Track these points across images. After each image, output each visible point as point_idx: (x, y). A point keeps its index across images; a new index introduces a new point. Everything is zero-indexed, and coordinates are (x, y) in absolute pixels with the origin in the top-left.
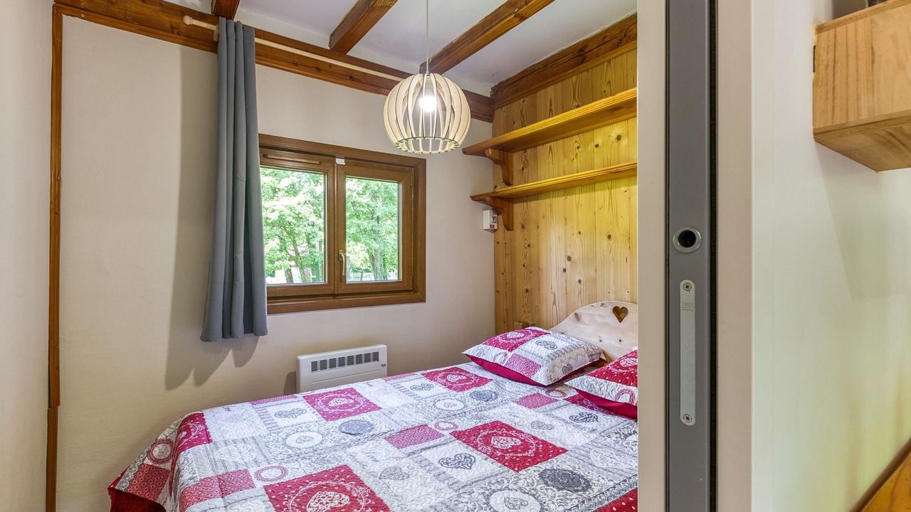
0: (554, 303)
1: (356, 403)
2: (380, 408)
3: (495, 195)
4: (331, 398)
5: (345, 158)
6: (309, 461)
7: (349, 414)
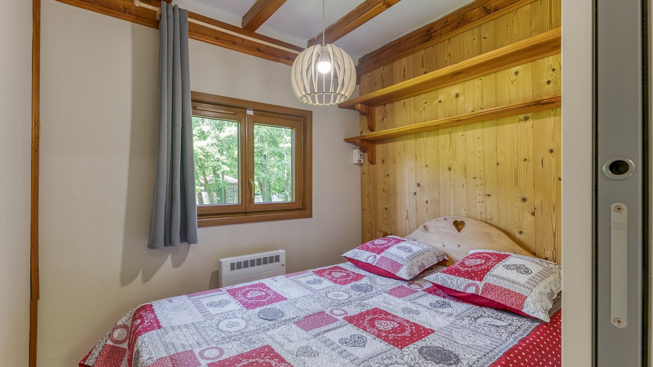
0: (407, 218)
1: (267, 295)
2: (286, 299)
3: (363, 138)
4: (248, 291)
5: (254, 110)
6: (239, 342)
7: (264, 304)
